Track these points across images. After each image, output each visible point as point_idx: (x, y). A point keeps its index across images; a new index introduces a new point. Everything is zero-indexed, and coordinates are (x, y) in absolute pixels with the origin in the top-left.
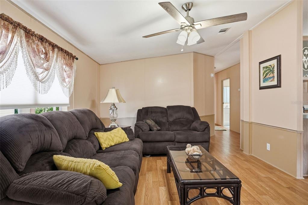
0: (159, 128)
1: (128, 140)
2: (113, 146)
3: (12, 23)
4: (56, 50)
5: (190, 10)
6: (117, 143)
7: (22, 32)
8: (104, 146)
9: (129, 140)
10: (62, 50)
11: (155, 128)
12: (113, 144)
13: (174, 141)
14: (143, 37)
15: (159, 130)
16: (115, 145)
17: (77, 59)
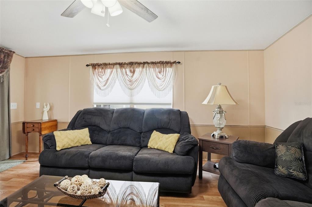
3: (112, 65)
4: (146, 65)
17: (179, 63)
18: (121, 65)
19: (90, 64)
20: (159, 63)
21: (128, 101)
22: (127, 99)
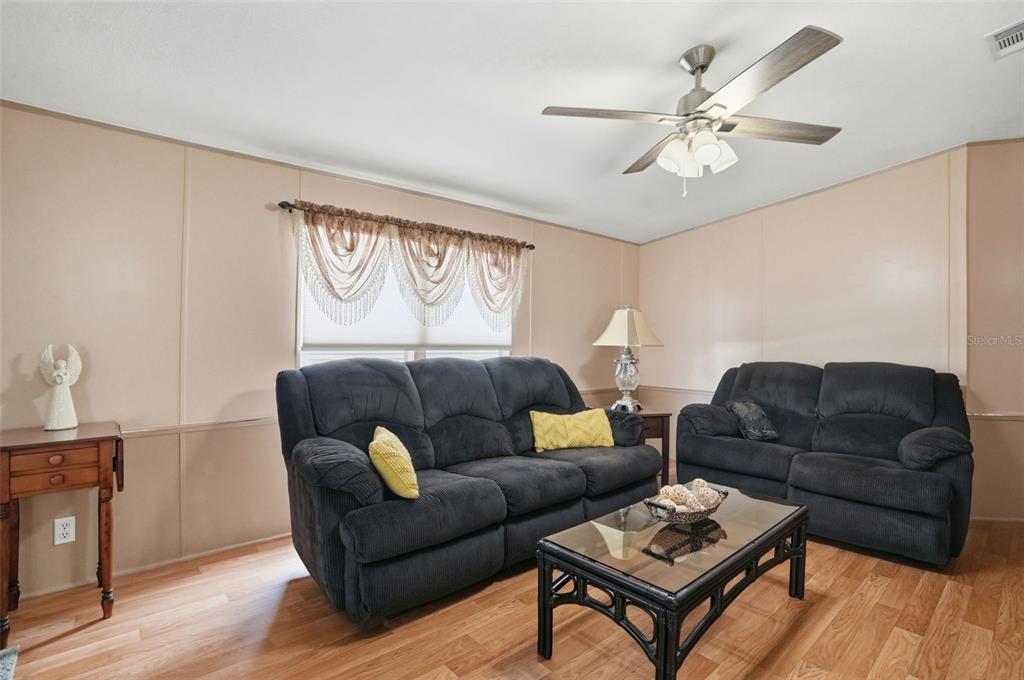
0: (771, 433)
1: (610, 442)
2: (564, 449)
3: (376, 221)
4: (467, 240)
5: (703, 68)
6: (576, 444)
7: (394, 229)
8: (541, 444)
9: (613, 444)
10: (482, 238)
11: (755, 433)
12: (564, 445)
13: (785, 481)
14: (624, 173)
15: (773, 440)
16: (570, 448)
17: (532, 247)
18: (405, 228)
19: (296, 201)
20: (494, 239)
21: (413, 338)
22: (409, 333)
